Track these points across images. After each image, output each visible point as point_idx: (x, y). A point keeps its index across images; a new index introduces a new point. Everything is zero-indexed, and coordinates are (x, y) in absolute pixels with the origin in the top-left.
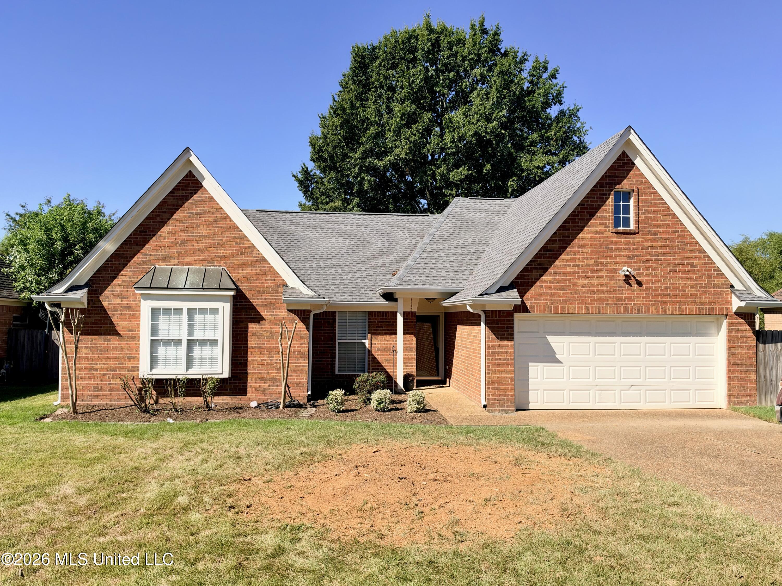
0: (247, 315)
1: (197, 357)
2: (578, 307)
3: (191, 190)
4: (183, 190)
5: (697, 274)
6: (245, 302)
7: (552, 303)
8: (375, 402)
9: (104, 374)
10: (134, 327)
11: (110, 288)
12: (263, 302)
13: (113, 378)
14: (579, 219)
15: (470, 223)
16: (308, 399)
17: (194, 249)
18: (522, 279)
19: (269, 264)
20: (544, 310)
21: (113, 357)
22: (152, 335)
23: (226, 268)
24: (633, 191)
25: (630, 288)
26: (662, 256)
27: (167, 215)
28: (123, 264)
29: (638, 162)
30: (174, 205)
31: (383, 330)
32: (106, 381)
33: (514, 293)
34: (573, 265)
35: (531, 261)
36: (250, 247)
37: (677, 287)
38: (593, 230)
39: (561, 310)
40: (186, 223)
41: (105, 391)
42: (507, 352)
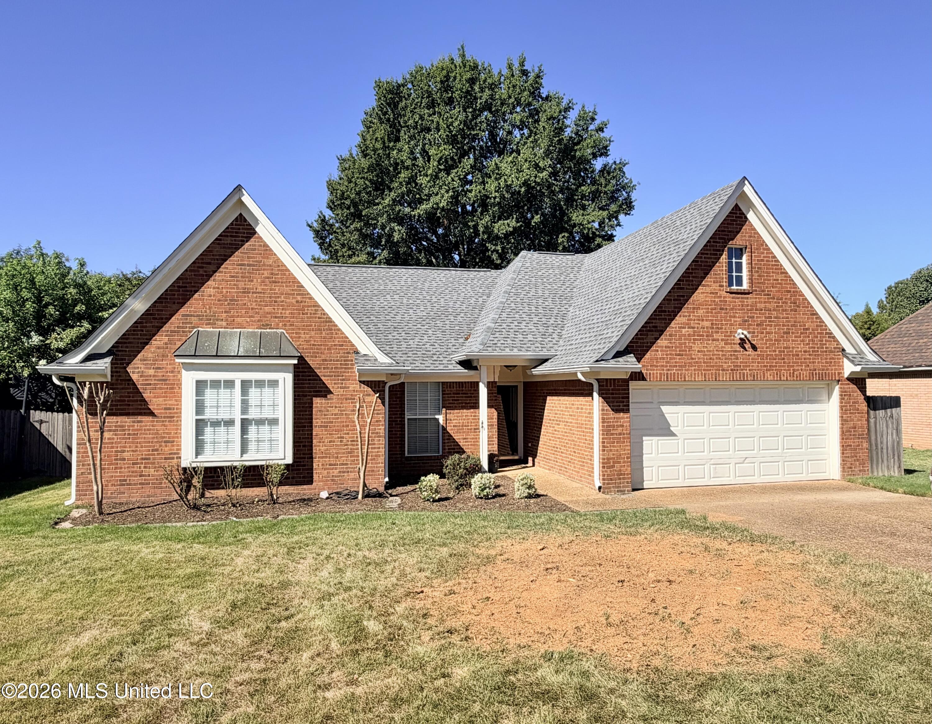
0: (312, 388)
1: (253, 439)
2: (695, 374)
3: (242, 237)
4: (231, 236)
5: (809, 337)
6: (309, 372)
7: (668, 370)
8: (478, 488)
9: (133, 464)
10: (172, 405)
11: (140, 356)
12: (330, 372)
13: (145, 467)
14: (693, 277)
15: (545, 280)
16: (385, 486)
17: (246, 309)
18: (637, 342)
19: (336, 326)
20: (661, 378)
21: (145, 442)
22: (197, 413)
23: (285, 332)
24: (746, 248)
25: (745, 352)
26: (775, 318)
27: (212, 268)
28: (157, 327)
29: (751, 216)
30: (220, 255)
31: (460, 403)
32: (136, 472)
33: (631, 358)
34: (689, 328)
35: (646, 323)
36: (314, 306)
37: (790, 352)
38: (708, 290)
39: (678, 378)
40: (237, 277)
41: (135, 484)
42: (622, 426)
